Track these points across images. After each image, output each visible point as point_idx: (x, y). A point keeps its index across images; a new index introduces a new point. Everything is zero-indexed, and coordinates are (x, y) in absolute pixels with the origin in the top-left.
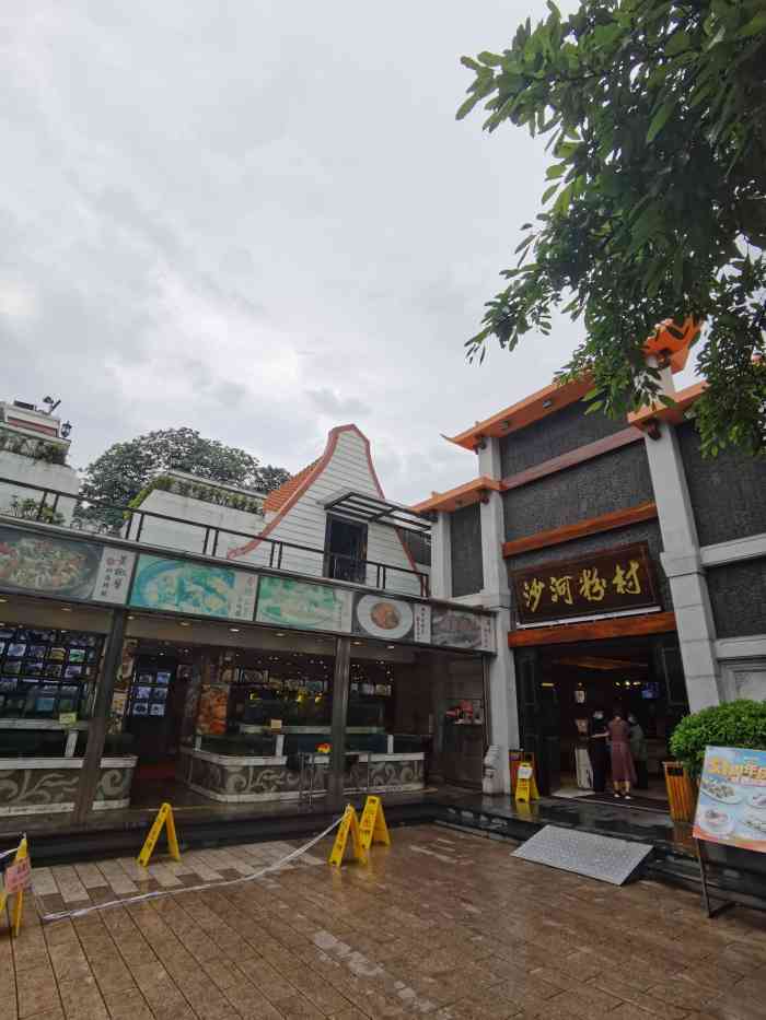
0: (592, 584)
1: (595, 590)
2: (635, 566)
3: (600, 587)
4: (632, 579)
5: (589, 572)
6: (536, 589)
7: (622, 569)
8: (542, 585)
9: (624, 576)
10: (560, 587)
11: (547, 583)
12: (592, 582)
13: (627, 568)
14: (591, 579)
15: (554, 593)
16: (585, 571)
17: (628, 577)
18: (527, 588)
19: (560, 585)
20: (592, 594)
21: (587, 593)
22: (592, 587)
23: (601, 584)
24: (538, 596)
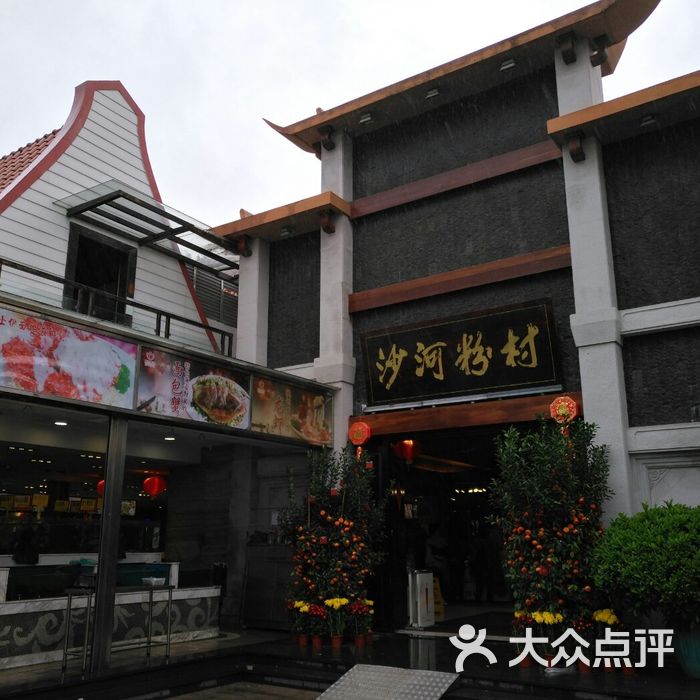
0: (473, 354)
1: (475, 362)
2: (533, 331)
3: (483, 357)
4: (527, 347)
5: (471, 337)
6: (396, 359)
7: (515, 334)
8: (403, 353)
9: (517, 345)
10: (429, 356)
11: (412, 350)
12: (474, 351)
13: (523, 334)
14: (472, 346)
15: (420, 365)
16: (465, 336)
17: (522, 346)
18: (382, 356)
19: (430, 353)
20: (472, 367)
21: (465, 365)
22: (473, 357)
23: (485, 354)
24: (396, 369)
